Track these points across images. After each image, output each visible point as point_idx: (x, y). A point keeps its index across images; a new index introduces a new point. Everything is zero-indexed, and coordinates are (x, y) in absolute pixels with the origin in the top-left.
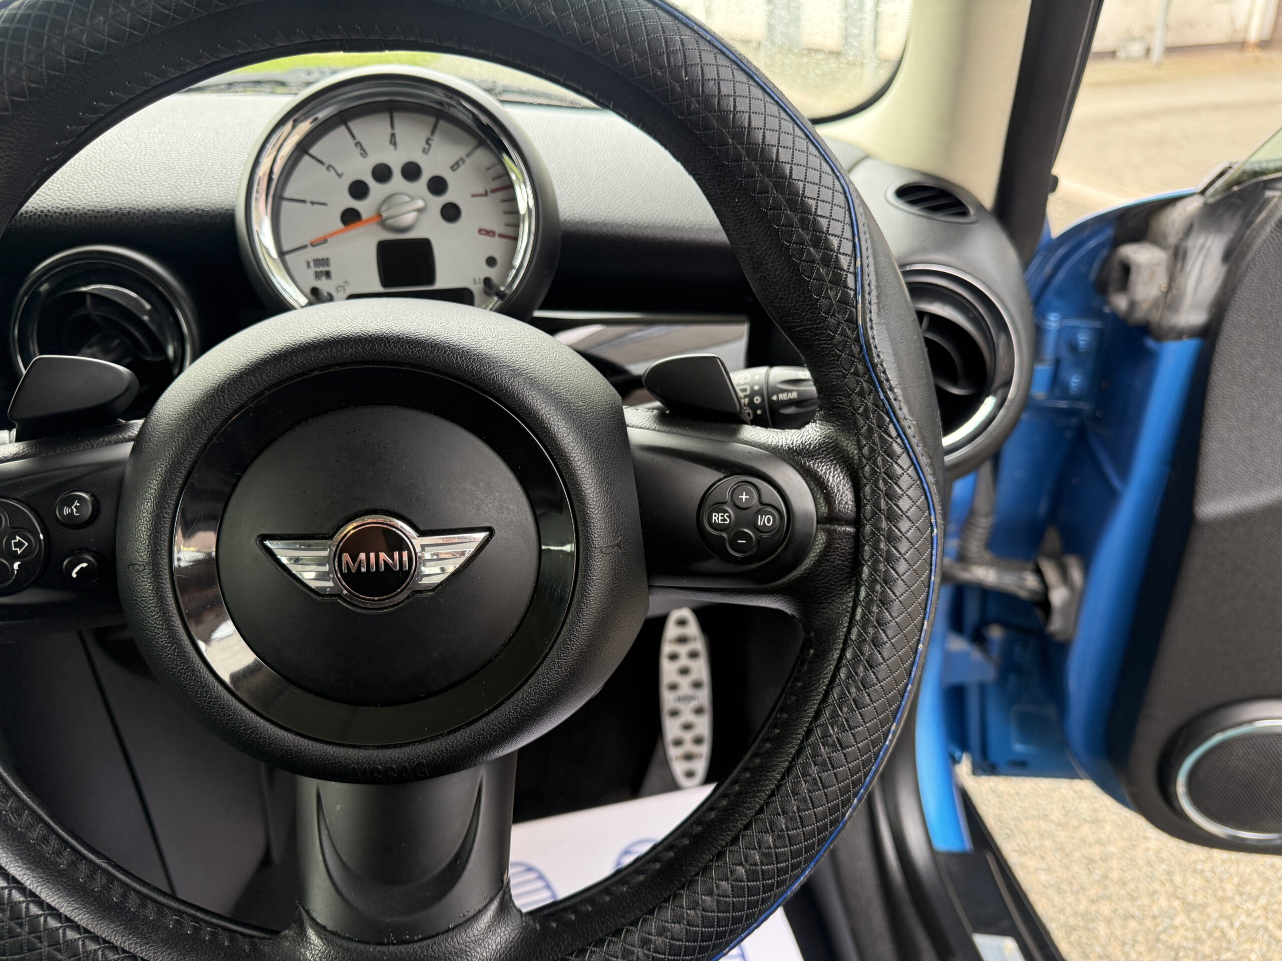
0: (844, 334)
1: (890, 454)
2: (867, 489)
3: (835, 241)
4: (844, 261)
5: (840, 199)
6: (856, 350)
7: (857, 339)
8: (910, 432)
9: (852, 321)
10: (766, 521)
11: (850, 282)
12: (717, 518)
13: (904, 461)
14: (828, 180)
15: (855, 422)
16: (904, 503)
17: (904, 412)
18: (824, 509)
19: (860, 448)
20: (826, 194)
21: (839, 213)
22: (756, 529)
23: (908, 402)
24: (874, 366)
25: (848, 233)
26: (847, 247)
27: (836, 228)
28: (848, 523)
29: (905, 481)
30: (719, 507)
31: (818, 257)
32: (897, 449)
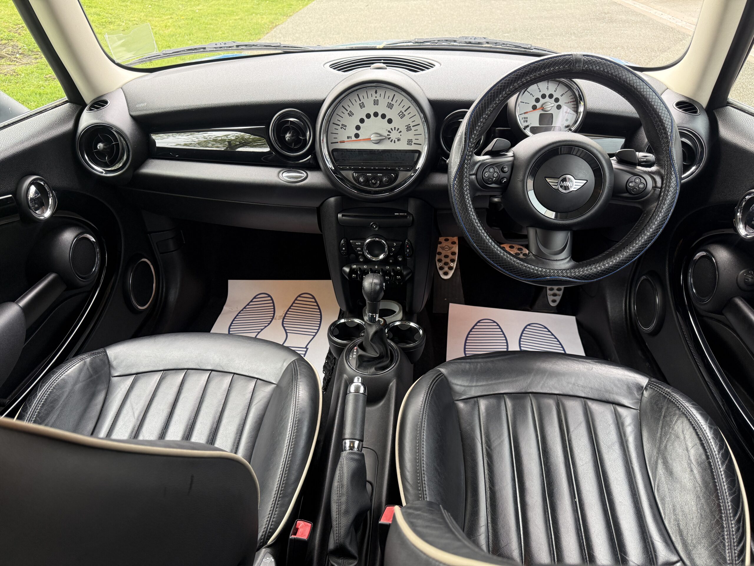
0: (666, 148)
1: (671, 174)
2: (665, 181)
3: (667, 129)
4: (669, 134)
5: (670, 121)
6: (668, 152)
7: (669, 150)
8: (676, 170)
9: (668, 146)
10: (641, 186)
11: (669, 138)
12: (630, 184)
13: (674, 176)
14: (668, 116)
15: (665, 167)
16: (672, 184)
17: (676, 165)
18: (654, 185)
19: (665, 172)
20: (668, 120)
21: (670, 124)
22: (639, 187)
23: (677, 164)
24: (671, 156)
25: (671, 128)
26: (670, 131)
27: (668, 127)
28: (659, 188)
29: (673, 180)
30: (631, 182)
31: (663, 132)
32: (673, 173)
